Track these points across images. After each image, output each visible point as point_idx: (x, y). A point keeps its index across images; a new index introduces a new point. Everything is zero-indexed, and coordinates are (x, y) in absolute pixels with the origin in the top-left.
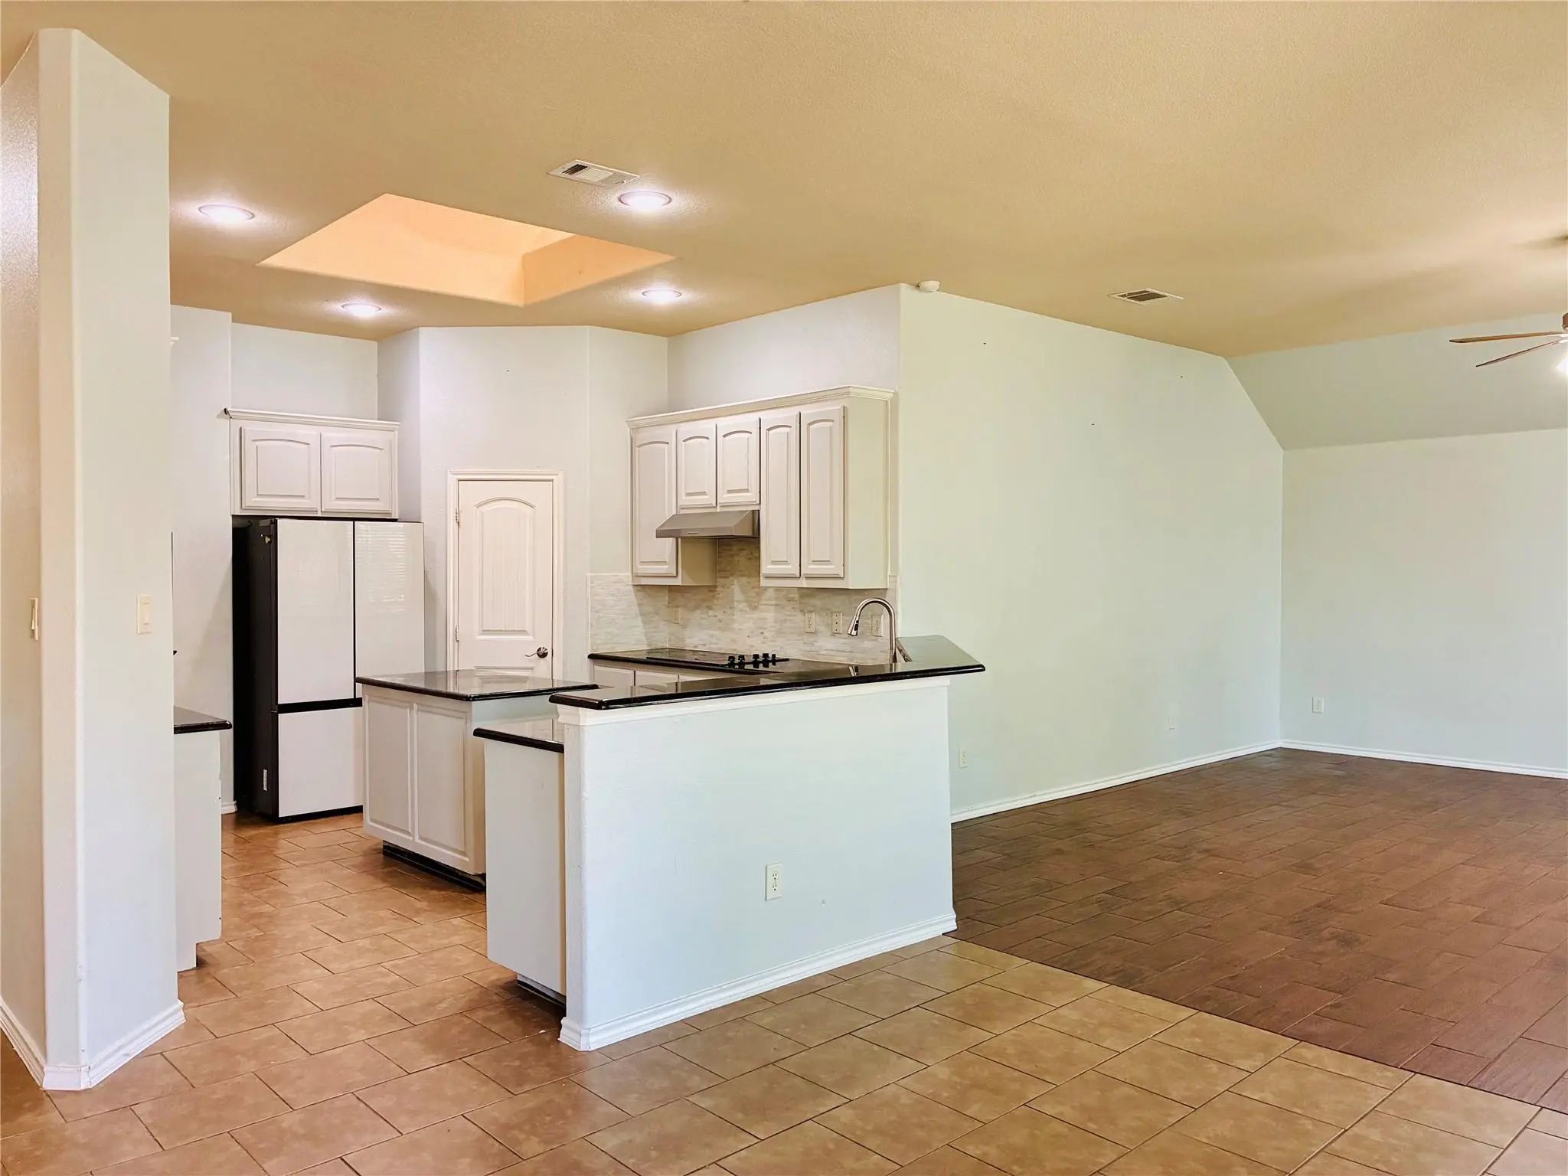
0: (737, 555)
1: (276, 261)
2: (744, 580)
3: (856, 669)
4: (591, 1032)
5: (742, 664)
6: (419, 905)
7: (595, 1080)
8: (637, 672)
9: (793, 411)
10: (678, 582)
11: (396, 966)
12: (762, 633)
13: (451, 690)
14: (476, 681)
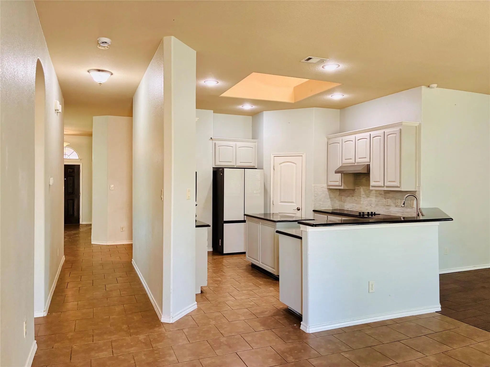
0: (362, 179)
1: (224, 95)
2: (364, 187)
3: (404, 218)
4: (310, 327)
5: (363, 215)
6: (261, 282)
7: (311, 343)
8: (328, 216)
9: (382, 131)
10: (342, 188)
11: (254, 300)
12: (371, 205)
13: (271, 219)
14: (279, 216)
